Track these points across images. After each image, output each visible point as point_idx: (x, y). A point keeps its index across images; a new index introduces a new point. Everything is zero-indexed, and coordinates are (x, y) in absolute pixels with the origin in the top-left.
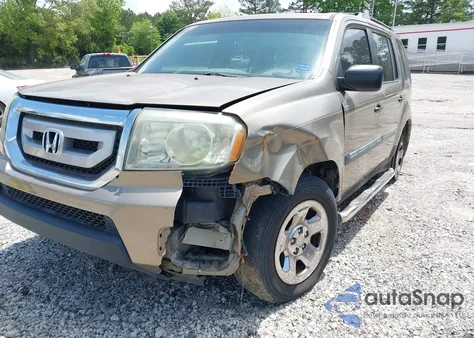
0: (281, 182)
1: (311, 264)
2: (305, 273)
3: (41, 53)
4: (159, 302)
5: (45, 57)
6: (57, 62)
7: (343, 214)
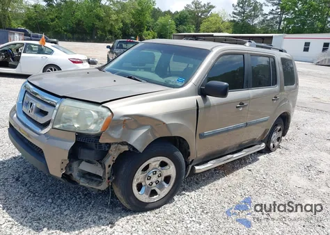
0: (134, 145)
1: (162, 193)
2: (156, 198)
3: (100, 32)
4: (76, 197)
5: (101, 35)
6: (108, 39)
7: (197, 168)
